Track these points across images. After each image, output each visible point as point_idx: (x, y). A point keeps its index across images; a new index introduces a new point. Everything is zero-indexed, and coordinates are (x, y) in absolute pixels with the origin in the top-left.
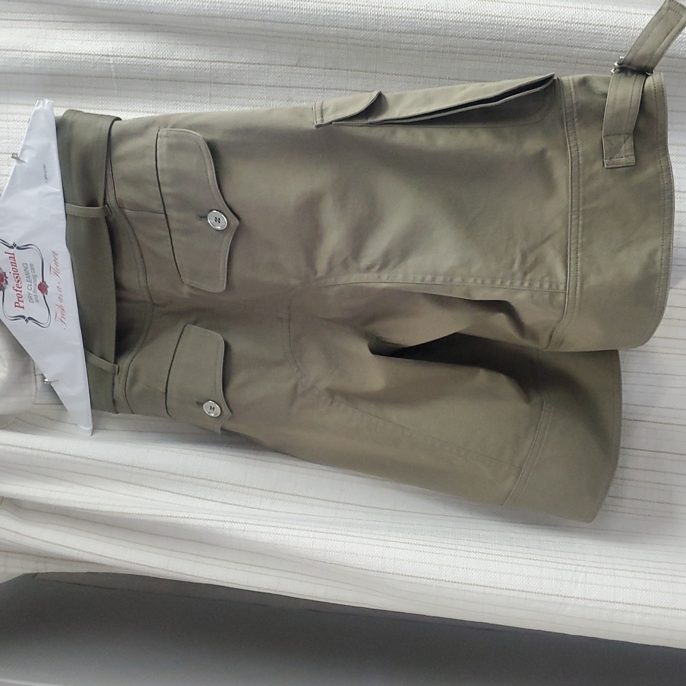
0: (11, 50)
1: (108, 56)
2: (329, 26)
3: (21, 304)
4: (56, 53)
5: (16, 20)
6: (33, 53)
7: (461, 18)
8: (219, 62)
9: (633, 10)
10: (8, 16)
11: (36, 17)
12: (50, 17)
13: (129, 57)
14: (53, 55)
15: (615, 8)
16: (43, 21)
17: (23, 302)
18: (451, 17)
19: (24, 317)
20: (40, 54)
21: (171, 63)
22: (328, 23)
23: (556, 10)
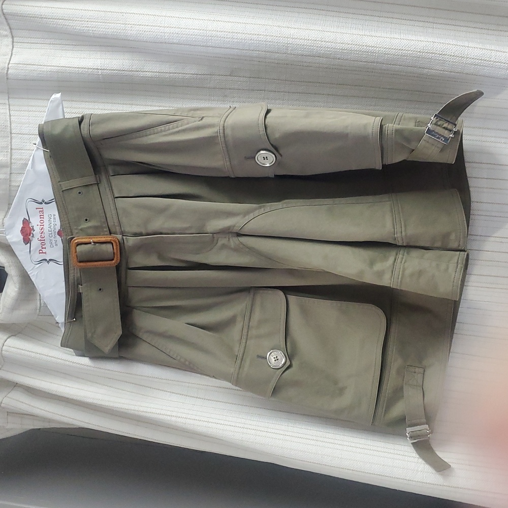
0: (30, 64)
1: (97, 69)
2: (253, 50)
3: (44, 250)
4: (62, 67)
5: (34, 43)
6: (45, 67)
7: (346, 47)
8: (175, 73)
9: (466, 44)
10: (29, 40)
11: (48, 41)
12: (58, 42)
13: (112, 70)
14: (59, 68)
15: (454, 42)
16: (53, 44)
17: (45, 248)
18: (339, 46)
20: (50, 67)
21: (142, 74)
22: (252, 48)
23: (413, 43)
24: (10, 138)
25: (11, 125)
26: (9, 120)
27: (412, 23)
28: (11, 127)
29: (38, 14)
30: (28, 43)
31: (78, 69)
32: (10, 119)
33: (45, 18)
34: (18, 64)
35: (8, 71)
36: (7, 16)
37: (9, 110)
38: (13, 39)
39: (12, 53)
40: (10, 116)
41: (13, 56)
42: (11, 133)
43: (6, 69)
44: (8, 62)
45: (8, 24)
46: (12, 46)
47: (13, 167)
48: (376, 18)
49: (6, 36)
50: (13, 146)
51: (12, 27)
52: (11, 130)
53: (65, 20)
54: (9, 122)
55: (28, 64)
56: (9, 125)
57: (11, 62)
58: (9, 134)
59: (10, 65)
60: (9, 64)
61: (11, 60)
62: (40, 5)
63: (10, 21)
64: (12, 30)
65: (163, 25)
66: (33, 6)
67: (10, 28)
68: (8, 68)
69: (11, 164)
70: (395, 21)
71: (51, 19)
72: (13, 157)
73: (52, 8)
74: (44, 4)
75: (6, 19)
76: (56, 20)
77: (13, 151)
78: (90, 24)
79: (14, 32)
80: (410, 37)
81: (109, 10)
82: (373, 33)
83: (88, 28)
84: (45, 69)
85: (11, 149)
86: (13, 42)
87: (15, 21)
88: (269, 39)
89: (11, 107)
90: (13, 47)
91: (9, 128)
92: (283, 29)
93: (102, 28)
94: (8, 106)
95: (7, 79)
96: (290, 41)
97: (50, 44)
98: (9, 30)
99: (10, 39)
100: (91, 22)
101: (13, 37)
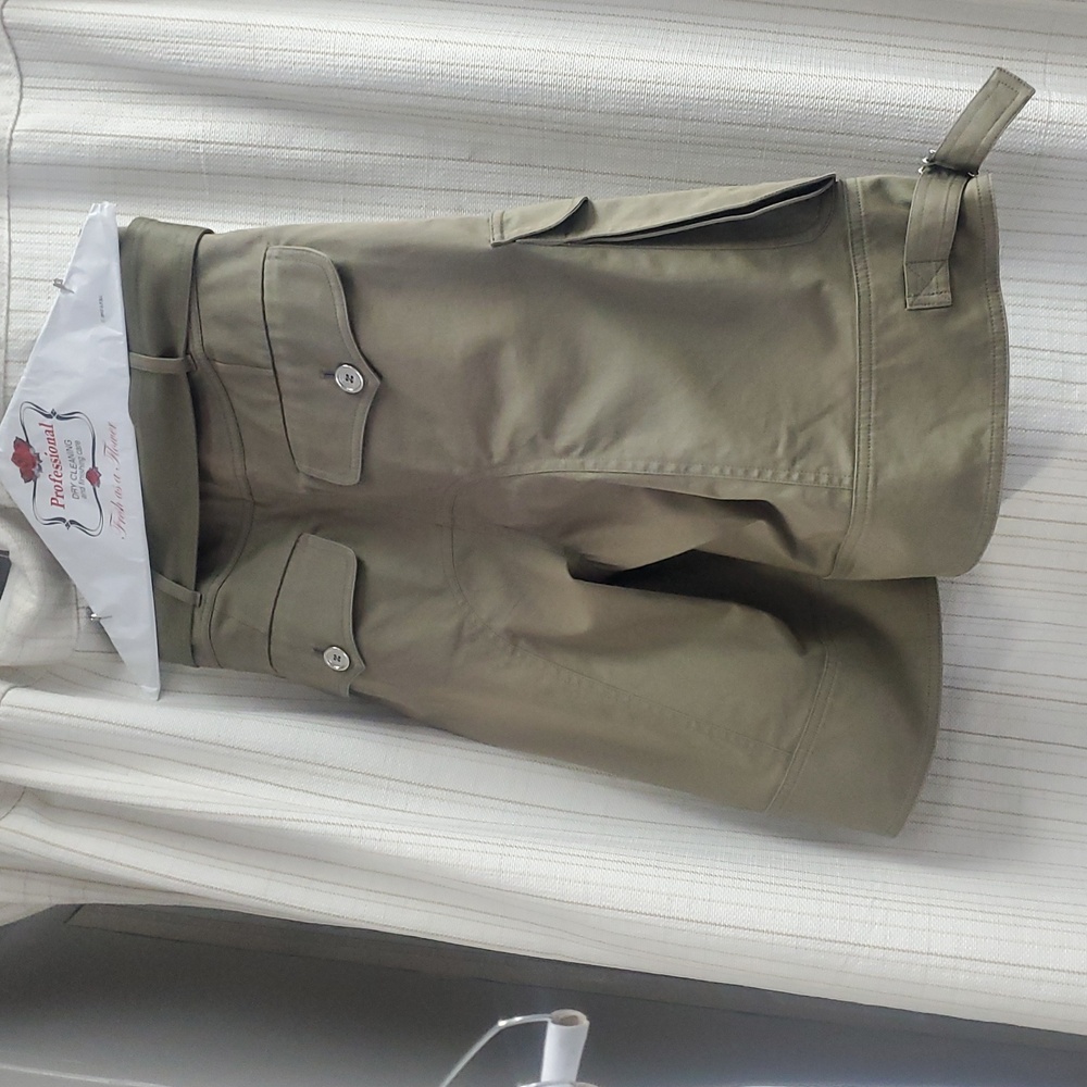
0: (56, 132)
1: (196, 142)
2: (516, 104)
3: (60, 501)
4: (122, 136)
5: (64, 89)
6: (89, 137)
7: (707, 93)
8: (357, 153)
9: (955, 85)
10: (55, 83)
11: (95, 85)
12: (115, 86)
13: (226, 144)
14: (118, 139)
15: (930, 82)
16: (104, 90)
17: (63, 497)
19: (63, 520)
20: (98, 138)
21: (286, 154)
22: (514, 99)
23: (844, 83)
24: (6, 288)
25: (10, 260)
26: (7, 250)
27: (845, 45)
28: (9, 265)
29: (74, 28)
30: (53, 88)
31: (155, 142)
32: (10, 249)
33: (89, 35)
34: (33, 131)
35: (10, 145)
36: (12, 32)
37: (9, 230)
38: (22, 82)
39: (19, 109)
40: (10, 242)
41: (22, 115)
42: (9, 277)
43: (8, 142)
44: (11, 126)
45: (14, 49)
46: (18, 95)
47: (10, 348)
48: (770, 36)
49: (8, 74)
50: (11, 304)
51: (19, 53)
52: (10, 271)
53: (131, 39)
54: (7, 256)
55: (51, 132)
56: (7, 261)
57: (16, 128)
58: (6, 278)
59: (15, 133)
60: (12, 131)
61: (18, 123)
62: (80, 9)
63: (16, 43)
64: (21, 62)
65: (332, 51)
66: (66, 11)
67: (17, 58)
68: (11, 140)
69: (7, 341)
70: (809, 41)
71: (102, 37)
72: (12, 327)
73: (103, 14)
74: (89, 8)
75: (9, 38)
76: (112, 40)
77: (12, 315)
78: (182, 48)
79: (25, 66)
80: (839, 73)
81: (220, 20)
82: (763, 65)
83: (178, 57)
84: (87, 140)
85: (8, 310)
86: (21, 86)
87: (26, 42)
88: (549, 79)
89: (12, 225)
90: (21, 97)
91: (6, 266)
92: (577, 59)
93: (205, 56)
94: (7, 222)
95: (9, 162)
96: (593, 83)
97: (99, 91)
98: (14, 62)
99: (16, 81)
100: (185, 43)
101: (21, 77)
